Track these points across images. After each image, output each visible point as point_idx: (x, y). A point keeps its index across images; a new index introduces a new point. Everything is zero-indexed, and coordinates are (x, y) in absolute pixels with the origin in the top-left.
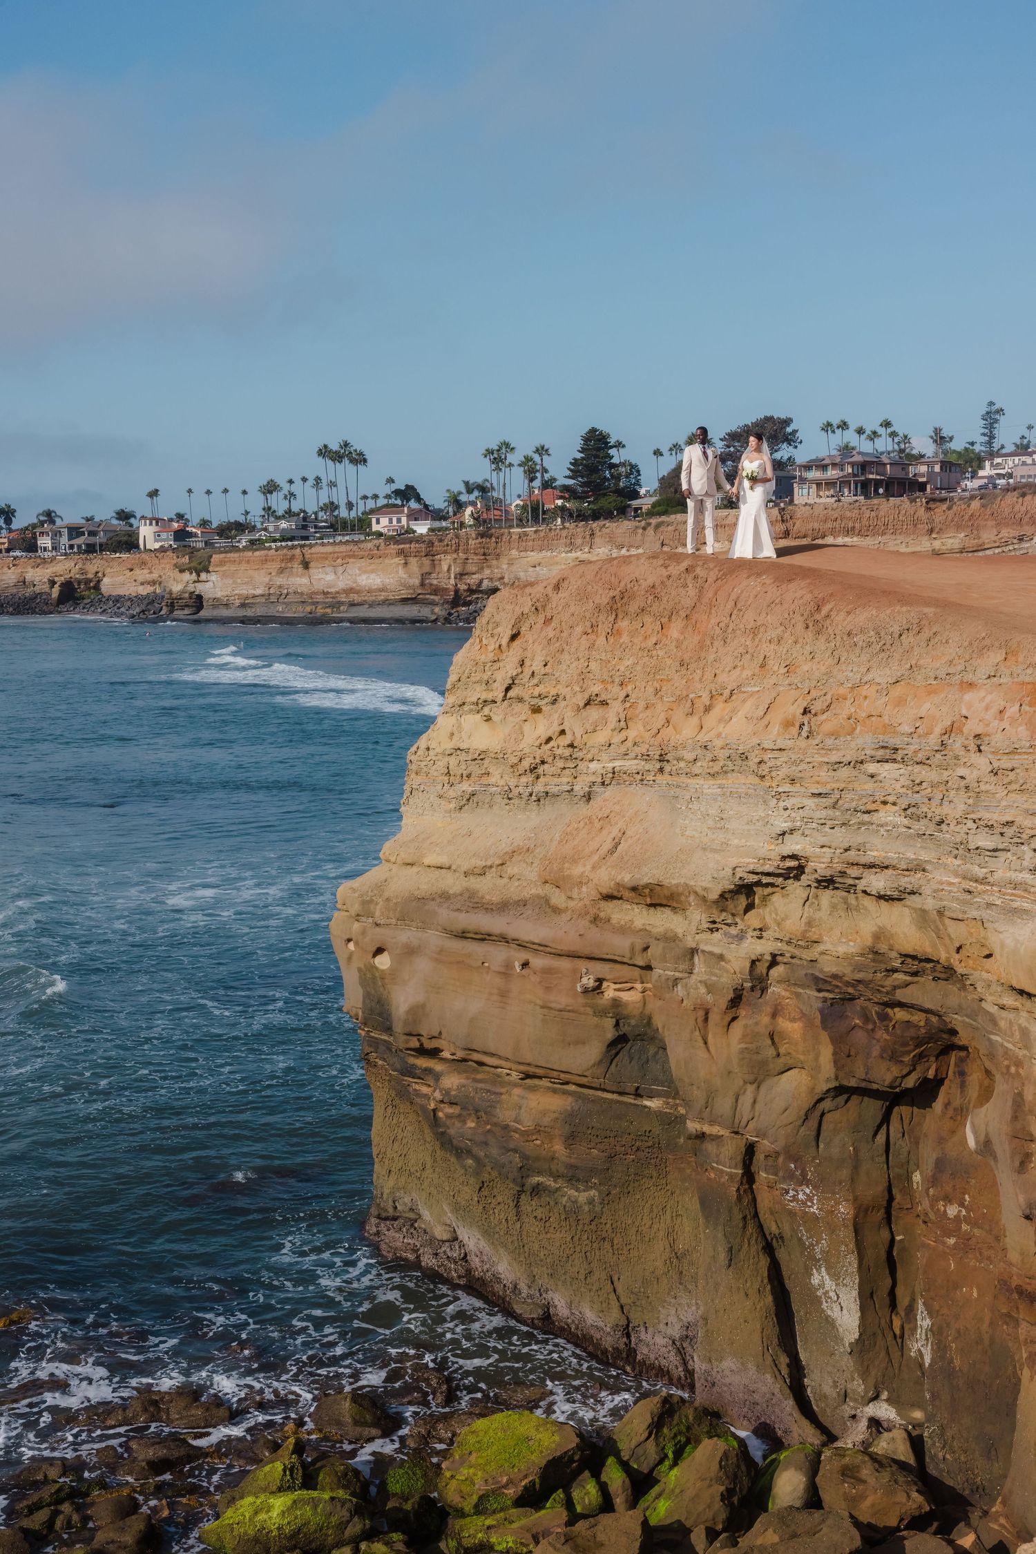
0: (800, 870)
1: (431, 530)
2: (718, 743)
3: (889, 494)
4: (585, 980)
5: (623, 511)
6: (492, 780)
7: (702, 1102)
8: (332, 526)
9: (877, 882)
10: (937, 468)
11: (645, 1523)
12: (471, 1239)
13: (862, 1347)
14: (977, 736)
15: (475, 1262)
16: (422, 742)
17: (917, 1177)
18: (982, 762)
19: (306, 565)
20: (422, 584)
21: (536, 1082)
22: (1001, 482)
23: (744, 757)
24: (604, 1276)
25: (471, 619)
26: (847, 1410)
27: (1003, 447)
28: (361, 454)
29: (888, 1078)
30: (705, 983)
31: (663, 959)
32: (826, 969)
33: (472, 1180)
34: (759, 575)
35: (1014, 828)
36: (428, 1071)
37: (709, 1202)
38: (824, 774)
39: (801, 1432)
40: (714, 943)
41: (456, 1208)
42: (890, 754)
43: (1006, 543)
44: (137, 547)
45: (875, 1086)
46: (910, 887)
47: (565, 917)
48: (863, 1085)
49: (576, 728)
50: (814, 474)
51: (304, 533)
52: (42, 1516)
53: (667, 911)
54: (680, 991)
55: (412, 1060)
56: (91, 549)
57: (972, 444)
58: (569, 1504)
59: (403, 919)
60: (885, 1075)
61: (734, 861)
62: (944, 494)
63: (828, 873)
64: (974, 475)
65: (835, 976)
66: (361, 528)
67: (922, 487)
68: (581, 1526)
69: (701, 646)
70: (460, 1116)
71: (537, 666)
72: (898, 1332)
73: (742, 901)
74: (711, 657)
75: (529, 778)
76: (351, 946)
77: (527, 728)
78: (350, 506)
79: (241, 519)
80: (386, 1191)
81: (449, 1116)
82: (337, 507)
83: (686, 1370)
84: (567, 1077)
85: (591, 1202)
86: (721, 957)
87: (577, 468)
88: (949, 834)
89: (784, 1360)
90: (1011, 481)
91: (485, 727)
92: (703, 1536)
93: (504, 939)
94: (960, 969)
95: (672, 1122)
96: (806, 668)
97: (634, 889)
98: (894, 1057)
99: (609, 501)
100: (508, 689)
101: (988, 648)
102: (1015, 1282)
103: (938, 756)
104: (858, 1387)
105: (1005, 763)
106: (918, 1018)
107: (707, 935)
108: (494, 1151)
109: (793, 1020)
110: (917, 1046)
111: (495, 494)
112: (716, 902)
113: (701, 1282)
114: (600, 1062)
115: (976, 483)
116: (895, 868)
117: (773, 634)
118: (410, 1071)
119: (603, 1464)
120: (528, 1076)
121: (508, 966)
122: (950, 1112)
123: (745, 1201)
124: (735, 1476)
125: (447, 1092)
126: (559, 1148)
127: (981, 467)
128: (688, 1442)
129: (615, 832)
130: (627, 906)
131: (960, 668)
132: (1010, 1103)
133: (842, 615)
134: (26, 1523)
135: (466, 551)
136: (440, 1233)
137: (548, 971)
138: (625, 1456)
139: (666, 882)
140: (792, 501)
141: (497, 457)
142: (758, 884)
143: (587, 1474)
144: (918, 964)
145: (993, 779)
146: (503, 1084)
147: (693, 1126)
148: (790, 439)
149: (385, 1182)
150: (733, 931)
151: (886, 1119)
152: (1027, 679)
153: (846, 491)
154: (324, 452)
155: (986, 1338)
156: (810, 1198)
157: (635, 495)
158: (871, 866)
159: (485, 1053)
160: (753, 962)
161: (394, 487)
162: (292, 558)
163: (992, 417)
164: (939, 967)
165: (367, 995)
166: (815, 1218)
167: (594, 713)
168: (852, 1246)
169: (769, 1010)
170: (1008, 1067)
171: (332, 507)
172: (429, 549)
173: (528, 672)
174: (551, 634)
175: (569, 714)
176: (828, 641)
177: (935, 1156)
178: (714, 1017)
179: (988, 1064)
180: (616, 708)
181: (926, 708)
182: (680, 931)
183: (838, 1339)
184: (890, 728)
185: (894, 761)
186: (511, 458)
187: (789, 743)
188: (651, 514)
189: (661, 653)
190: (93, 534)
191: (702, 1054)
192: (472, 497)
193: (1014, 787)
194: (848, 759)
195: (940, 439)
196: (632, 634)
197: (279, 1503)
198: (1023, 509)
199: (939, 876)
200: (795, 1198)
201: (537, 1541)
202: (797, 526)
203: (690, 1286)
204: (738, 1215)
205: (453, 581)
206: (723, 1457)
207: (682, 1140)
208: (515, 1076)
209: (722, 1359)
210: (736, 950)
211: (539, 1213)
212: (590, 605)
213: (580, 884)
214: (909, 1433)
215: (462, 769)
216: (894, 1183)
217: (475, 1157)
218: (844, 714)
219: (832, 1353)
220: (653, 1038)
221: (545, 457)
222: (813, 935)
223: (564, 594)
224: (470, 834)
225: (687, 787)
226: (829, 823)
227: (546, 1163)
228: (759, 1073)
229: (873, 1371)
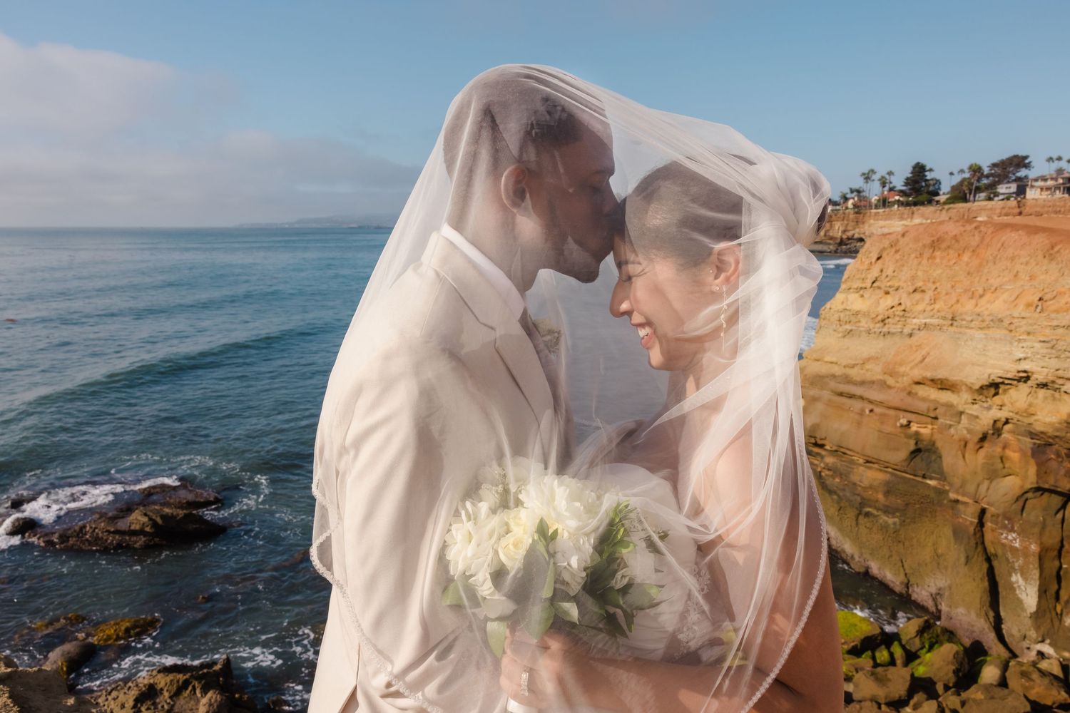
0: (1028, 378)
2: (986, 313)
4: (902, 421)
5: (930, 202)
6: (861, 324)
7: (958, 485)
11: (912, 675)
13: (1038, 616)
16: (828, 305)
21: (872, 465)
23: (1001, 321)
24: (898, 558)
26: (1025, 644)
30: (967, 429)
31: (945, 415)
32: (1037, 428)
33: (836, 505)
36: (818, 454)
37: (957, 532)
38: (1048, 331)
39: (996, 649)
40: (974, 410)
45: (1059, 490)
47: (893, 391)
48: (1052, 488)
49: (907, 303)
50: (1040, 183)
53: (949, 392)
54: (952, 431)
58: (874, 658)
59: (812, 384)
61: (990, 371)
63: (1044, 381)
65: (1042, 433)
68: (879, 669)
69: (980, 265)
70: (832, 476)
71: (890, 272)
72: (1059, 611)
73: (992, 391)
74: (986, 271)
75: (881, 324)
77: (881, 301)
81: (826, 475)
83: (937, 608)
84: (888, 465)
85: (895, 524)
86: (977, 417)
87: (908, 182)
89: (991, 614)
91: (860, 299)
92: (942, 687)
93: (861, 398)
95: (941, 493)
96: (1042, 277)
97: (932, 380)
99: (924, 197)
100: (873, 282)
104: (1033, 634)
107: (971, 406)
108: (848, 494)
109: (1014, 452)
111: (864, 194)
112: (977, 390)
113: (949, 570)
114: (906, 460)
117: (1024, 260)
119: (892, 644)
120: (868, 462)
121: (863, 410)
123: (978, 535)
124: (962, 663)
125: (827, 464)
126: (881, 497)
128: (937, 642)
129: (924, 352)
130: (927, 388)
135: (848, 220)
137: (883, 415)
138: (904, 642)
139: (950, 379)
140: (1025, 197)
141: (867, 177)
142: (1003, 383)
143: (883, 647)
146: (855, 464)
147: (952, 496)
148: (1027, 166)
150: (985, 405)
151: (1064, 507)
153: (1058, 192)
156: (1015, 539)
157: (937, 194)
159: (848, 449)
160: (995, 421)
166: (1017, 549)
167: (917, 296)
168: (1037, 565)
169: (1001, 445)
173: (884, 275)
174: (898, 257)
175: (904, 296)
176: (1057, 264)
178: (971, 446)
180: (929, 294)
182: (955, 403)
183: (1024, 610)
186: (874, 177)
187: (1029, 315)
188: (945, 203)
189: (957, 268)
191: (961, 462)
192: (853, 195)
194: (1062, 325)
196: (942, 258)
200: (1006, 538)
201: (857, 672)
202: (1026, 210)
203: (944, 571)
204: (973, 542)
205: (840, 234)
206: (957, 653)
207: (945, 502)
208: (861, 461)
209: (956, 608)
210: (987, 414)
211: (868, 525)
212: (920, 244)
213: (903, 376)
214: (1061, 662)
215: (847, 318)
216: (1065, 539)
217: (839, 496)
218: (1063, 301)
219: (1019, 616)
220: (935, 452)
221: (892, 177)
222: (1032, 410)
223: (906, 239)
224: (848, 348)
225: (965, 334)
226: (1048, 356)
227: (873, 503)
228: (993, 475)
229: (1042, 629)
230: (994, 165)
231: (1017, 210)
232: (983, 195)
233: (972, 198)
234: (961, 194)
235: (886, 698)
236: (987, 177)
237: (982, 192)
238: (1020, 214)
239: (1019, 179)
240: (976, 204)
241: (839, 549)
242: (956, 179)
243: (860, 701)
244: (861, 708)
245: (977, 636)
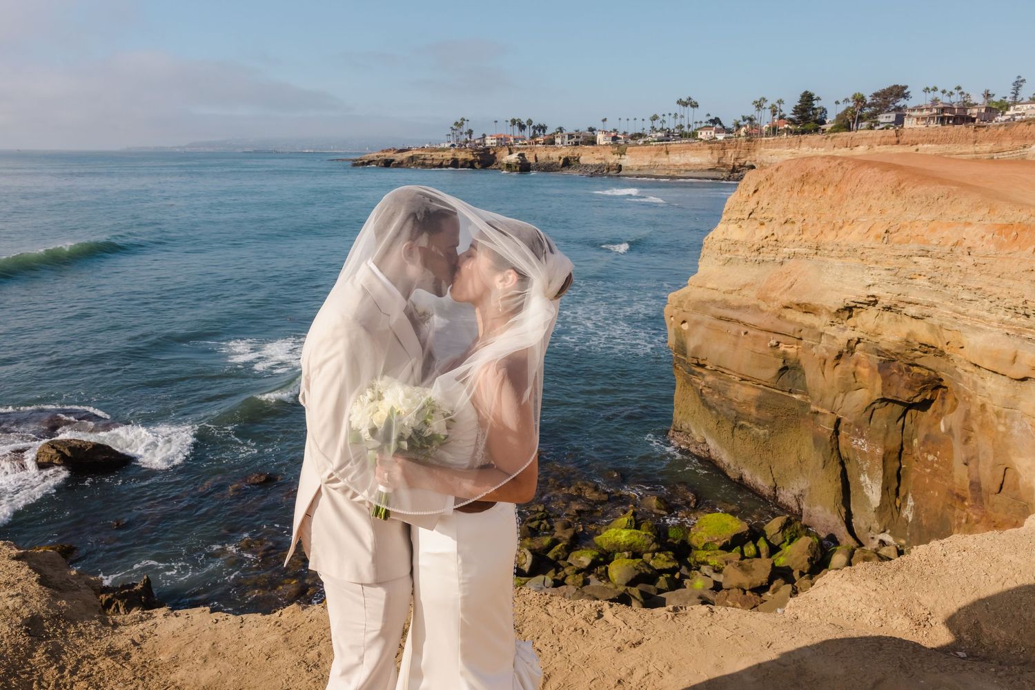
0: (876, 302)
1: (725, 138)
2: (844, 243)
3: (955, 123)
4: (772, 342)
5: (816, 130)
6: (739, 253)
7: (818, 398)
8: (680, 135)
9: (912, 310)
10: (983, 111)
11: (773, 565)
12: (712, 443)
13: (880, 510)
14: (969, 248)
15: (713, 453)
16: (710, 235)
17: (915, 441)
18: (970, 260)
19: (667, 153)
20: (719, 162)
21: (746, 382)
22: (1018, 118)
23: (855, 250)
24: (767, 465)
25: (740, 179)
26: (870, 535)
27: (1022, 99)
28: (696, 103)
29: (907, 397)
30: (826, 348)
31: (808, 336)
32: (883, 346)
33: (715, 420)
34: (873, 167)
35: (981, 291)
36: (700, 373)
37: (817, 441)
38: (892, 260)
39: (847, 541)
40: (832, 331)
41: (707, 430)
42: (925, 253)
43: (1016, 149)
44: (596, 143)
45: (900, 400)
46: (927, 314)
47: (765, 314)
48: (895, 399)
49: (779, 233)
50: (916, 113)
51: (668, 138)
52: (536, 523)
53: (812, 315)
54: (814, 350)
55: (694, 368)
56: (577, 144)
57: (1005, 98)
58: (742, 552)
59: (695, 309)
60: (905, 396)
61: (845, 296)
62: (985, 123)
63: (889, 305)
64: (1003, 114)
65: (887, 350)
66: (693, 136)
67: (973, 120)
68: (746, 561)
69: (841, 199)
70: (712, 393)
71: (764, 204)
72: (898, 506)
73: (847, 314)
74: (845, 204)
75: (756, 253)
76: (672, 319)
77: (757, 231)
78: (689, 126)
79: (641, 132)
80: (678, 420)
81: (707, 393)
82: (683, 127)
83: (799, 508)
84: (760, 382)
85: (765, 434)
86: (834, 337)
87: (797, 110)
88: (948, 291)
89: (843, 510)
90: (1024, 117)
91: (739, 230)
92: (798, 573)
93: (738, 321)
94: (947, 352)
95: (805, 405)
96: (889, 212)
97: (798, 305)
98: (911, 388)
99: (811, 125)
100: (750, 214)
101: (980, 207)
102: (956, 491)
103: (949, 256)
104: (876, 526)
105: (982, 261)
106: (925, 372)
107: (830, 327)
108: (725, 409)
109: (865, 367)
110: (923, 384)
111: (756, 122)
112: (835, 313)
113: (810, 473)
114: (774, 377)
115: (1004, 118)
116: (921, 305)
117: (876, 195)
118: (692, 373)
119: (758, 539)
120: (743, 380)
121: (739, 333)
122: (935, 415)
123: (834, 442)
124: (815, 553)
125: (707, 383)
126: (753, 411)
127: (1007, 109)
128: (796, 536)
129: (792, 279)
130: (794, 312)
131: (965, 216)
132: (963, 414)
133: (910, 188)
134: (530, 525)
135: (740, 148)
136: (698, 439)
137: (756, 337)
138: (768, 538)
139: (813, 303)
140: (902, 126)
141: (759, 105)
142: (855, 307)
143: (751, 542)
144: (927, 348)
145: (975, 268)
146: (731, 382)
147: (813, 408)
148: (905, 96)
149: (678, 417)
150: (841, 326)
151: (904, 415)
152: (999, 223)
153: (932, 121)
154: (680, 102)
155: (940, 514)
156: (863, 444)
157: (823, 123)
158: (910, 303)
159: (725, 368)
160: (849, 341)
161: (710, 118)
162: (662, 149)
163: (1018, 85)
164: (937, 351)
165: (677, 340)
166: (865, 453)
167: (788, 226)
168: (881, 467)
169: (854, 362)
170: (965, 398)
171: (681, 127)
172: (723, 147)
173: (760, 207)
174: (772, 191)
175: (777, 227)
176: (902, 200)
177: (925, 433)
178: (828, 363)
179: (956, 396)
180: (799, 225)
181: (946, 233)
182: (817, 324)
183: (869, 505)
184: (925, 242)
185: (927, 256)
186: (765, 105)
187: (877, 246)
188: (830, 132)
189: (822, 201)
190: (578, 137)
191: (821, 377)
192: (745, 123)
193: (984, 272)
194: (903, 255)
195: (988, 95)
196: (810, 192)
197: (625, 533)
198: (1028, 132)
199: (942, 310)
200: (857, 444)
201: (727, 564)
202: (904, 139)
203: (805, 475)
204: (830, 448)
205: (732, 161)
206: (812, 544)
207: (808, 413)
208: (737, 379)
209: (815, 506)
210: (842, 335)
211: (742, 436)
212: (792, 179)
213: (774, 301)
214: (897, 549)
215: (727, 248)
216: (904, 442)
217: (717, 411)
218: (905, 234)
219: (866, 511)
220: (800, 369)
221: (782, 105)
222: (878, 331)
223: (780, 173)
224: (727, 276)
225: (827, 262)
226: (892, 282)
227: (747, 417)
228: (846, 389)
229: (884, 521)
230: (876, 95)
231: (896, 139)
232: (865, 124)
233: (855, 127)
234: (845, 124)
235: (750, 585)
236: (869, 106)
237: (864, 121)
238: (898, 142)
239: (899, 109)
240: (858, 132)
241: (717, 459)
242: (842, 108)
243: (729, 589)
244: (728, 594)
245: (831, 530)
